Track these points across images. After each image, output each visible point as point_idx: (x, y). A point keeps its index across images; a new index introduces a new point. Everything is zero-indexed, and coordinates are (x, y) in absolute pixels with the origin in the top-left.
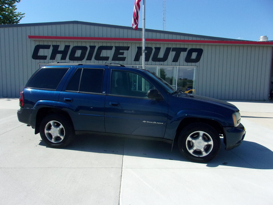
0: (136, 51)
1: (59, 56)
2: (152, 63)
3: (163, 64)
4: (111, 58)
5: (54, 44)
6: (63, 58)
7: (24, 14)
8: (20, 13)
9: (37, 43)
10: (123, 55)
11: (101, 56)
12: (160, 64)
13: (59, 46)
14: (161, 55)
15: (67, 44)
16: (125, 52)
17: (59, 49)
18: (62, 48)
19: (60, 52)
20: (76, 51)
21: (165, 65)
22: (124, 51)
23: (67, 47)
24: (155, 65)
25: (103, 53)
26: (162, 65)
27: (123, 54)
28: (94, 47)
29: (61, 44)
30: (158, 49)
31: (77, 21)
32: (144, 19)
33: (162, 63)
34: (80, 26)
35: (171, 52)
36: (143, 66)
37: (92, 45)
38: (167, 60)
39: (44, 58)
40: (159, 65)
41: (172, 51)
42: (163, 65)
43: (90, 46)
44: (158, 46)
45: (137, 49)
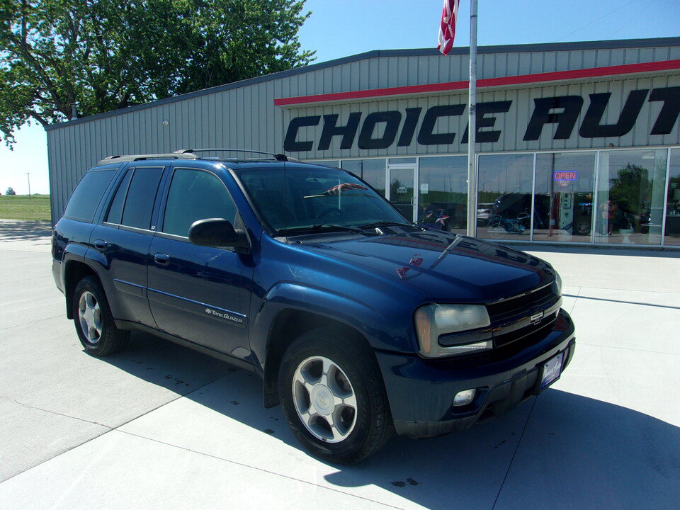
0: (529, 109)
1: (337, 140)
2: (578, 142)
3: (616, 144)
4: (459, 137)
5: (328, 112)
6: (346, 145)
7: (314, 53)
8: (308, 52)
9: (295, 115)
10: (493, 125)
11: (435, 132)
12: (607, 145)
13: (336, 116)
14: (611, 115)
15: (355, 110)
16: (499, 116)
17: (338, 124)
18: (342, 122)
19: (340, 131)
20: (374, 125)
21: (625, 147)
22: (496, 115)
23: (354, 118)
24: (591, 147)
25: (438, 126)
26: (612, 146)
27: (491, 122)
28: (418, 110)
29: (341, 113)
30: (600, 101)
31: (379, 51)
32: (474, 17)
33: (614, 140)
34: (384, 60)
35: (646, 103)
36: (469, 155)
37: (413, 105)
38: (631, 132)
39: (307, 146)
40: (605, 147)
41: (649, 101)
42: (619, 146)
43: (408, 110)
44: (601, 90)
45: (533, 106)
